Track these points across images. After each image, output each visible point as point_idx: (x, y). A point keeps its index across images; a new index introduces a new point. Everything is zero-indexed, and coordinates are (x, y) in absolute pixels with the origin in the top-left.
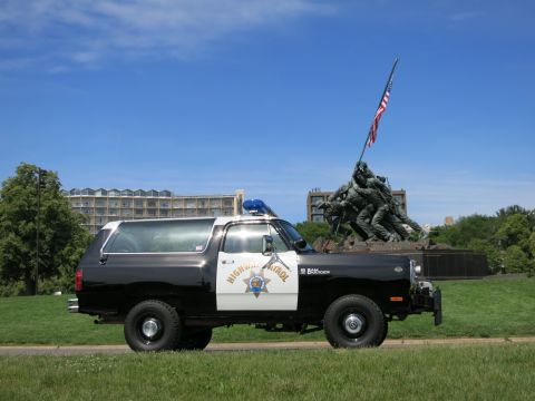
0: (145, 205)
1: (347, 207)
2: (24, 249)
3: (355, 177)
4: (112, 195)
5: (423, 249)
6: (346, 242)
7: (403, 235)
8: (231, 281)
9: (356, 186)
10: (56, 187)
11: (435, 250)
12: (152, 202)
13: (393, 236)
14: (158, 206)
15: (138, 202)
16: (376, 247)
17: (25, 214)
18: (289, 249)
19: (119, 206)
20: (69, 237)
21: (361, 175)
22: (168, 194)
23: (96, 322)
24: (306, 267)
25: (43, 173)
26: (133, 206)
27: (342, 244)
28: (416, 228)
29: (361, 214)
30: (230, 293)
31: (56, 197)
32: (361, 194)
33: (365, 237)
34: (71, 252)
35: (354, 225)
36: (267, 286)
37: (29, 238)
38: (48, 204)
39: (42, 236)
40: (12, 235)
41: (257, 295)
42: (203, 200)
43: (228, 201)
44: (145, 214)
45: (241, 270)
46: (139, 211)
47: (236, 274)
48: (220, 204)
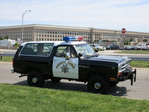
8: (57, 67)
18: (76, 57)
23: (20, 77)
24: (81, 65)
30: (57, 72)
36: (68, 70)
41: (65, 73)
45: (60, 64)
47: (59, 65)
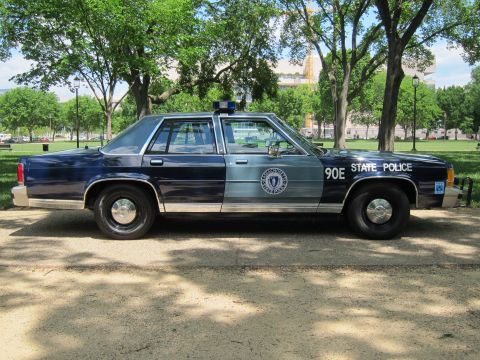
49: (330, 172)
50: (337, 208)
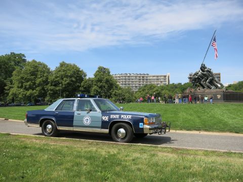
0: (141, 78)
1: (198, 78)
2: (99, 91)
3: (201, 68)
4: (132, 75)
5: (223, 92)
6: (197, 89)
7: (217, 87)
9: (201, 71)
10: (109, 73)
11: (228, 92)
12: (143, 77)
13: (213, 87)
14: (145, 78)
15: (140, 77)
16: (207, 91)
17: (100, 81)
19: (134, 78)
20: (113, 87)
21: (203, 68)
22: (148, 75)
25: (105, 69)
26: (138, 78)
27: (196, 90)
28: (221, 85)
29: (203, 80)
31: (109, 75)
32: (203, 74)
33: (204, 87)
34: (113, 92)
35: (200, 84)
37: (101, 87)
38: (106, 78)
39: (104, 87)
40: (96, 87)
42: (158, 76)
43: (165, 76)
44: (141, 80)
46: (140, 80)
48: (163, 78)
49: (104, 118)
50: (107, 131)
